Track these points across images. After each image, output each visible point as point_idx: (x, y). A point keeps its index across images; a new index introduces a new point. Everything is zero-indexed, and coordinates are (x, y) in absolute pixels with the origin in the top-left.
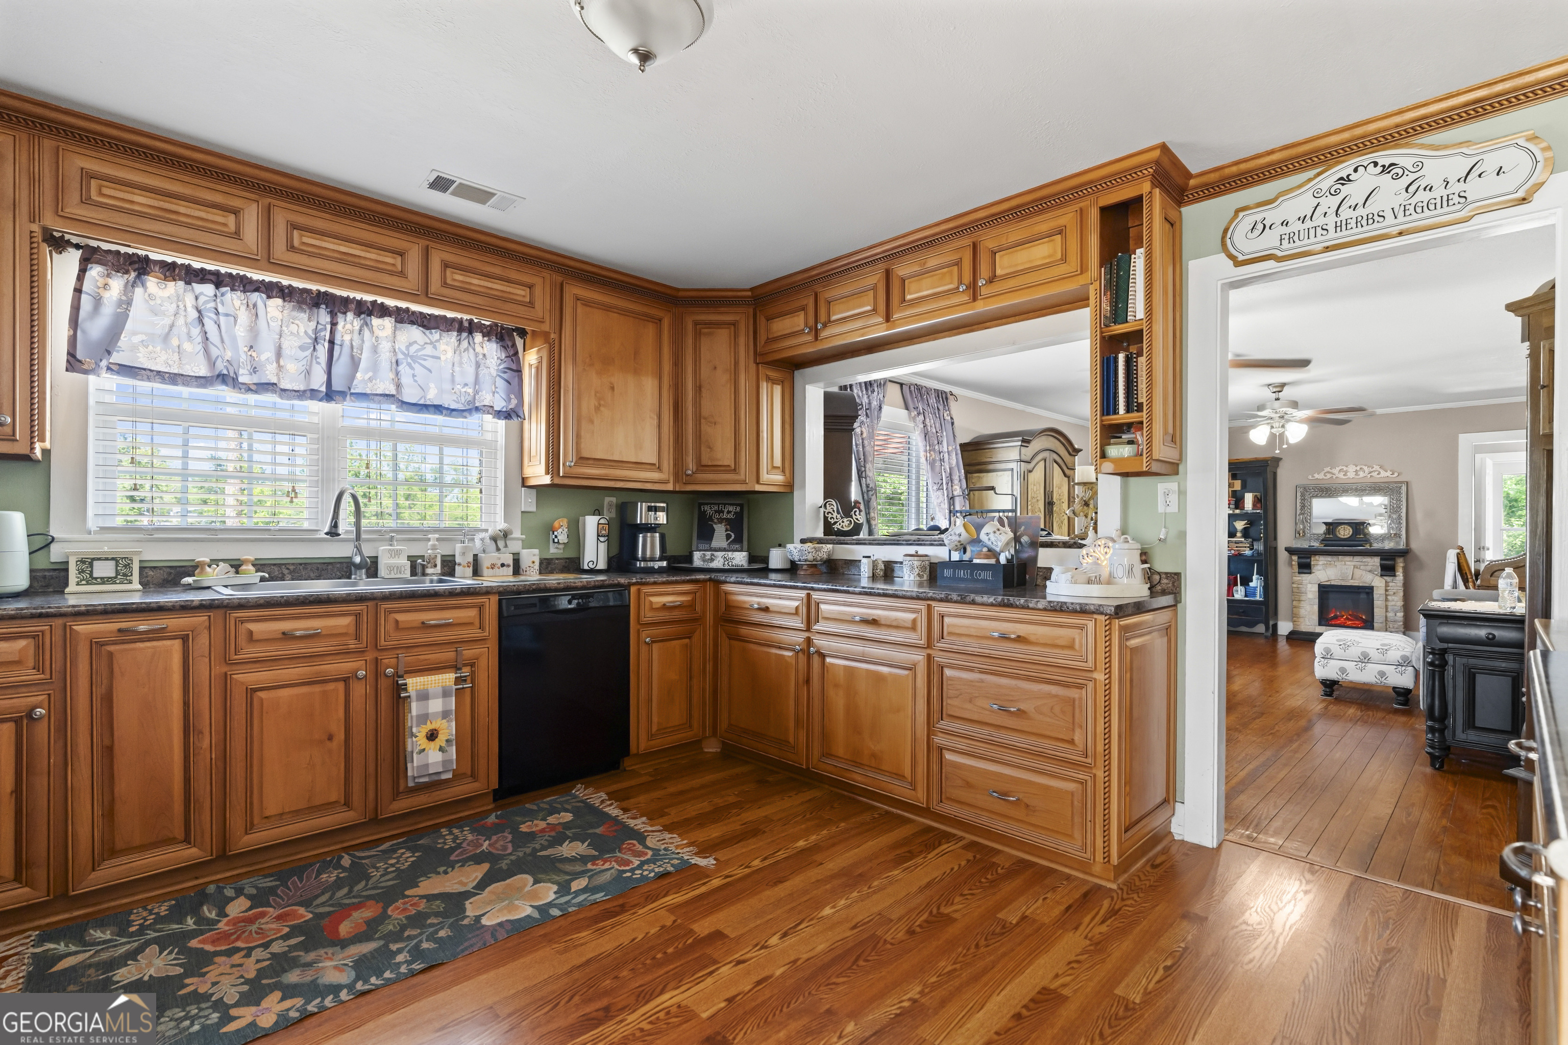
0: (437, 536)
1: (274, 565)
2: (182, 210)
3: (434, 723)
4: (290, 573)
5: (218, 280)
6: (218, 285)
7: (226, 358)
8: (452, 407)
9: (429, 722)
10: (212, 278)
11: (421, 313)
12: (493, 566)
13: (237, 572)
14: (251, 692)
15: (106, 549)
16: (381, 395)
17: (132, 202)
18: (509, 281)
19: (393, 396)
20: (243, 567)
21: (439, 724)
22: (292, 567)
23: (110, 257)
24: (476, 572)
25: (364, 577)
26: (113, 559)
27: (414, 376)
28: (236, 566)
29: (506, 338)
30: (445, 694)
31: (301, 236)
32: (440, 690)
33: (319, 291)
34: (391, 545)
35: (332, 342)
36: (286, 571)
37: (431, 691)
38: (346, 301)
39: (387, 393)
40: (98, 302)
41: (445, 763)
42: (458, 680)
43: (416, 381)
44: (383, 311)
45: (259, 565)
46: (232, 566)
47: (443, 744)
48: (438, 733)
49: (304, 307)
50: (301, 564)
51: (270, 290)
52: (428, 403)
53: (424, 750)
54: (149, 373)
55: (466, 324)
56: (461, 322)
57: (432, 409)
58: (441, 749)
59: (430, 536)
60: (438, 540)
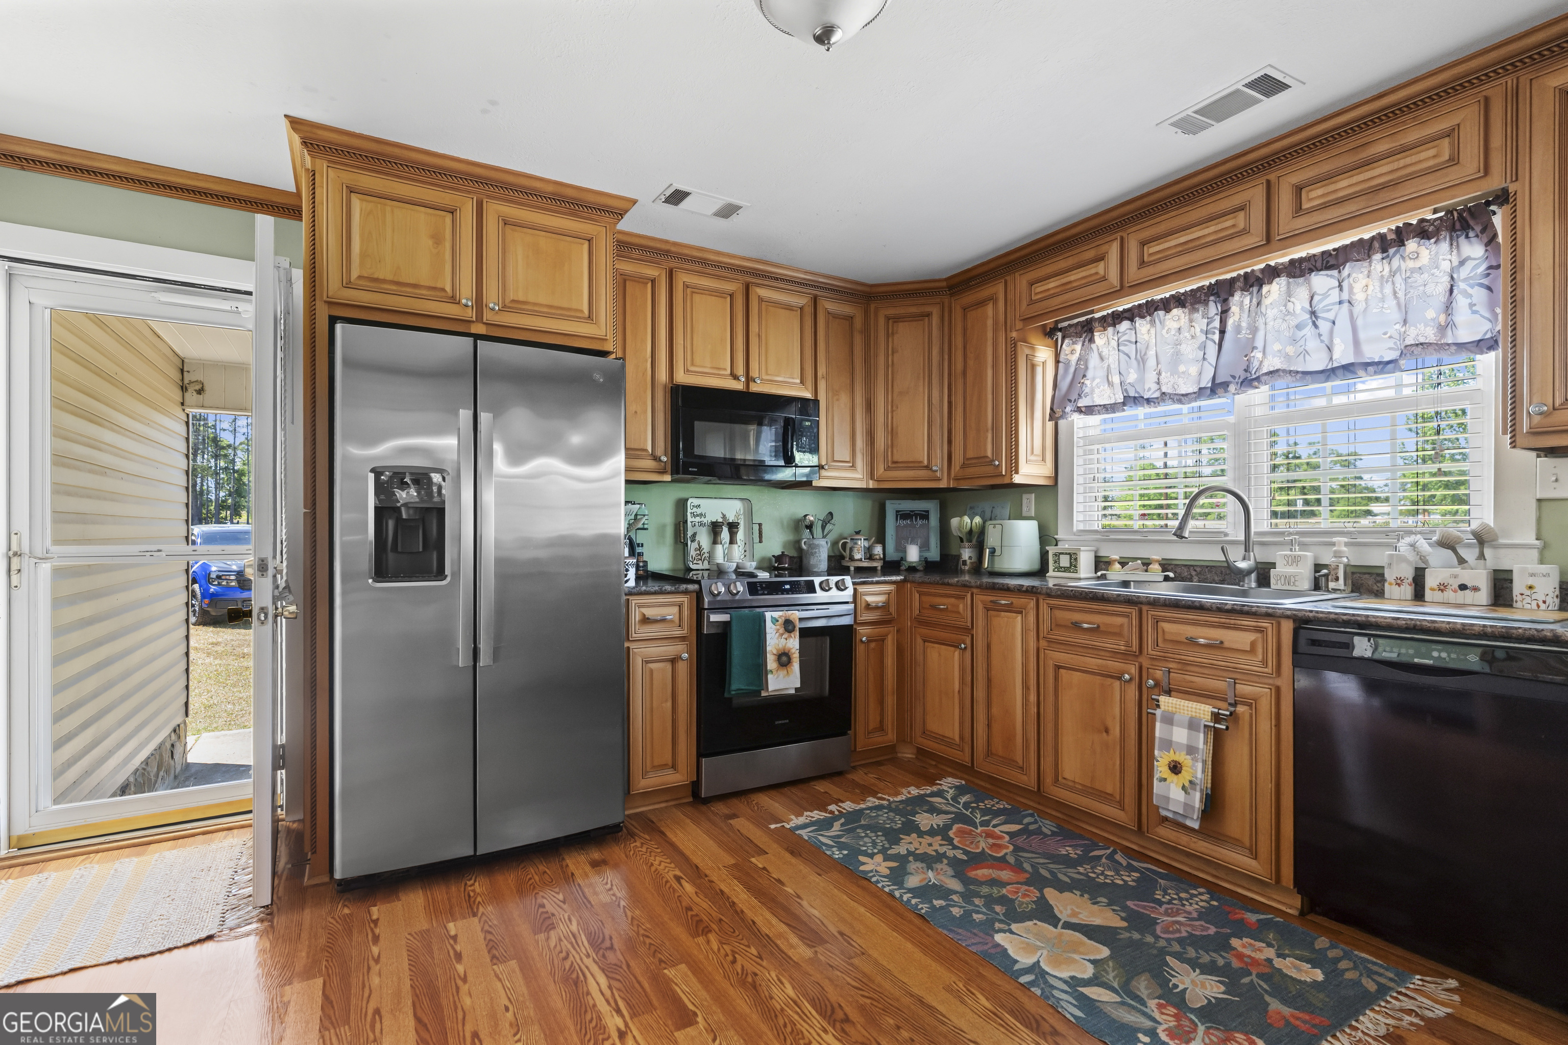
0: (1346, 540)
1: (1185, 566)
2: (1072, 278)
3: (1177, 753)
4: (1197, 575)
5: (1130, 315)
6: (1132, 320)
7: (1128, 381)
8: (1386, 359)
9: (1172, 751)
10: (1126, 315)
11: (1323, 253)
12: (1442, 588)
13: (1146, 571)
14: (1058, 668)
15: (1067, 546)
16: (1266, 374)
17: (1048, 290)
18: (1404, 149)
19: (1277, 371)
20: (1151, 566)
21: (1181, 757)
22: (1198, 569)
23: (1072, 330)
24: (1419, 595)
25: (1253, 585)
26: (1069, 554)
27: (1320, 335)
28: (1146, 563)
29: (1471, 223)
30: (1192, 725)
31: (1149, 248)
32: (1187, 719)
33: (1210, 283)
34: (1291, 550)
35: (1222, 332)
36: (1194, 573)
37: (1176, 717)
38: (1233, 281)
39: (1272, 369)
40: (1068, 364)
41: (1186, 805)
42: (1216, 717)
43: (1322, 341)
44: (1273, 273)
45: (1166, 565)
46: (1144, 564)
47: (1187, 784)
48: (1181, 768)
49: (1197, 306)
50: (1207, 567)
51: (1166, 305)
52: (1336, 365)
53: (1165, 780)
54: (1099, 408)
55: (1391, 236)
56: (1382, 237)
57: (1340, 373)
58: (1184, 788)
59: (1334, 539)
60: (1346, 544)
